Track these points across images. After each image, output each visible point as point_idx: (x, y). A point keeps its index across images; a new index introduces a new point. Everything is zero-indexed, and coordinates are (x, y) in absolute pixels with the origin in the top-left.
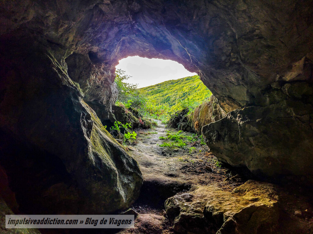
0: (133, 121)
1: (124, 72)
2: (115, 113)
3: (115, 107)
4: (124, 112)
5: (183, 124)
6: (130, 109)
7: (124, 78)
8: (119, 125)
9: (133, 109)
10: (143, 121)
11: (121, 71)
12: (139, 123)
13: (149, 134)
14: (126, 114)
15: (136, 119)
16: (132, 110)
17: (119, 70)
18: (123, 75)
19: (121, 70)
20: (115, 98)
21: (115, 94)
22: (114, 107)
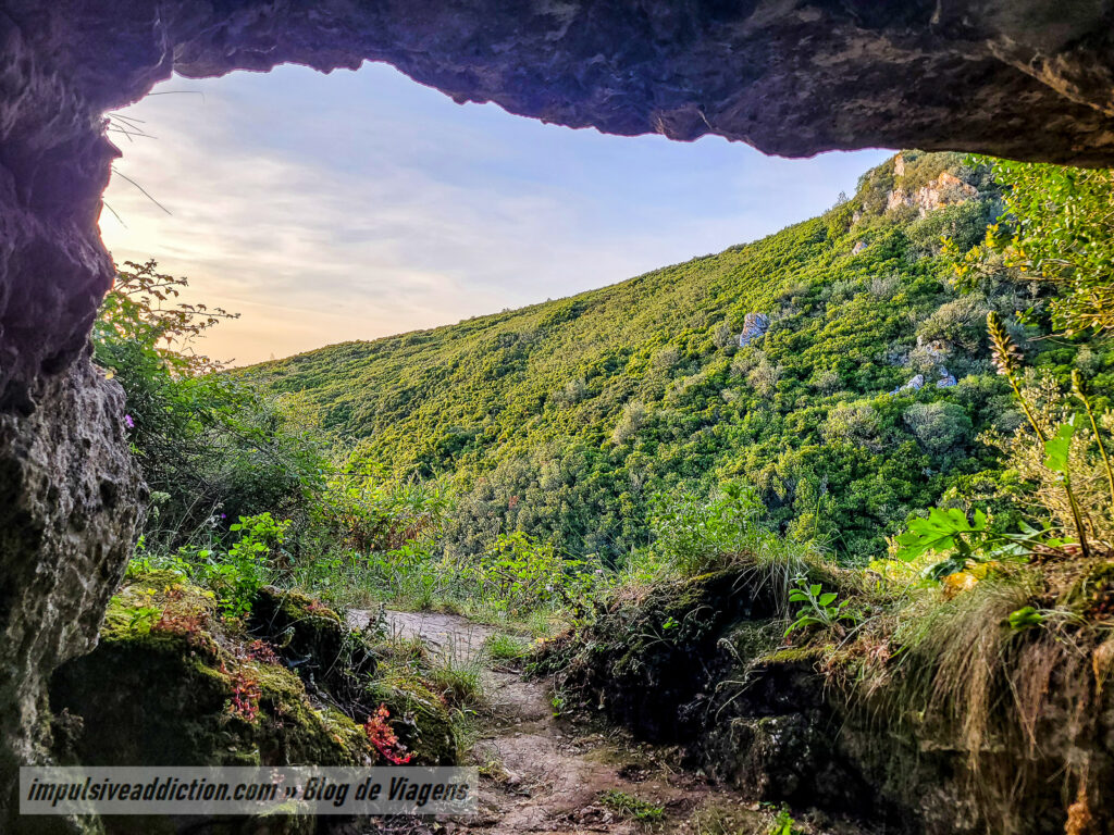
1: (175, 287)
5: (768, 732)
7: (178, 322)
9: (294, 611)
11: (155, 280)
14: (241, 726)
16: (284, 619)
17: (134, 271)
18: (171, 303)
19: (158, 270)
21: (101, 521)
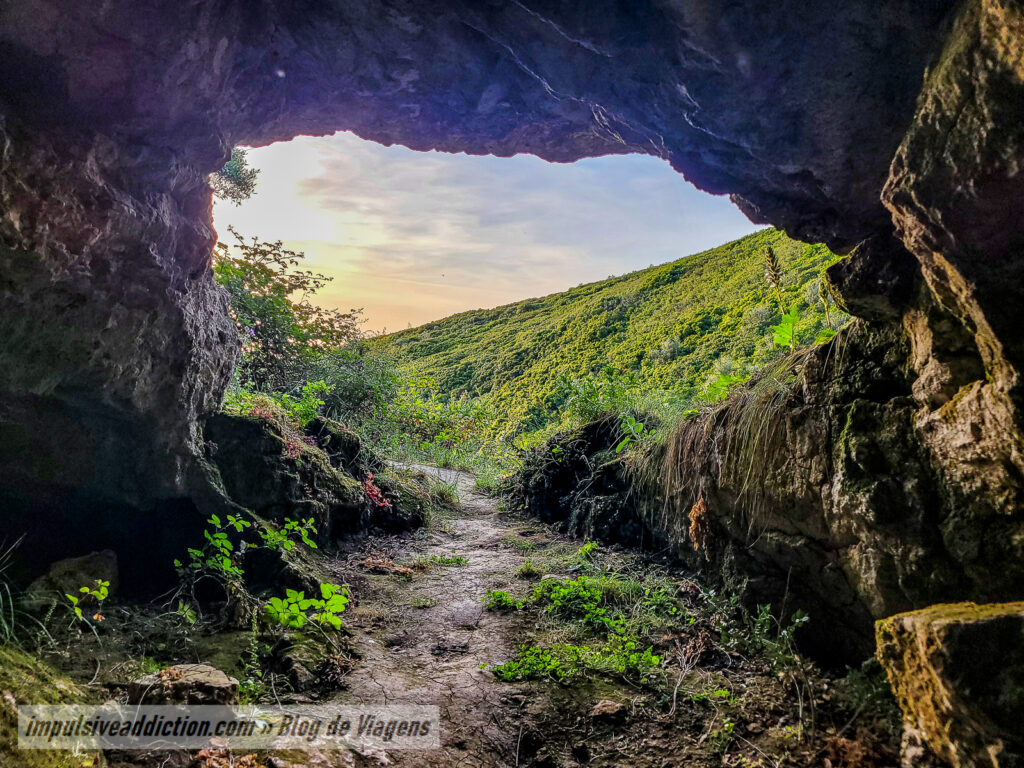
0: (329, 496)
1: (296, 259)
2: (223, 460)
3: (225, 419)
4: (276, 448)
5: (597, 504)
6: (315, 430)
7: (299, 283)
8: (234, 537)
9: (331, 428)
10: (384, 489)
11: (283, 254)
12: (364, 505)
13: (421, 568)
14: (291, 462)
15: (349, 482)
16: (326, 432)
17: (268, 249)
18: (291, 270)
19: (283, 248)
20: (222, 374)
21: (219, 348)
22: (218, 425)
